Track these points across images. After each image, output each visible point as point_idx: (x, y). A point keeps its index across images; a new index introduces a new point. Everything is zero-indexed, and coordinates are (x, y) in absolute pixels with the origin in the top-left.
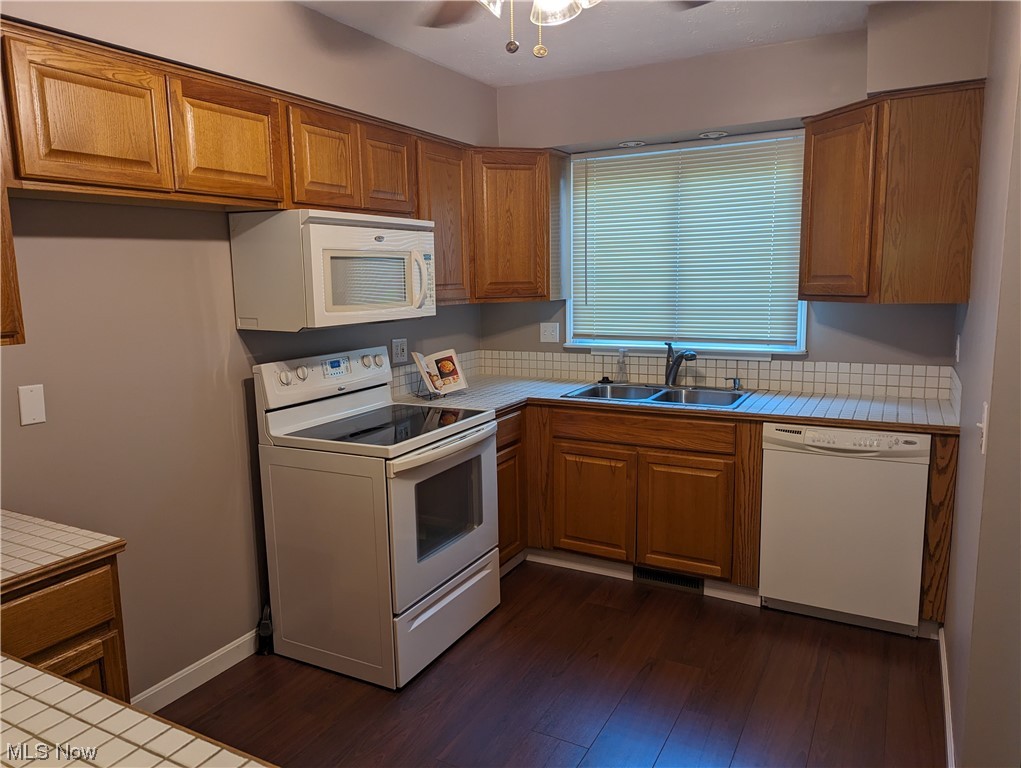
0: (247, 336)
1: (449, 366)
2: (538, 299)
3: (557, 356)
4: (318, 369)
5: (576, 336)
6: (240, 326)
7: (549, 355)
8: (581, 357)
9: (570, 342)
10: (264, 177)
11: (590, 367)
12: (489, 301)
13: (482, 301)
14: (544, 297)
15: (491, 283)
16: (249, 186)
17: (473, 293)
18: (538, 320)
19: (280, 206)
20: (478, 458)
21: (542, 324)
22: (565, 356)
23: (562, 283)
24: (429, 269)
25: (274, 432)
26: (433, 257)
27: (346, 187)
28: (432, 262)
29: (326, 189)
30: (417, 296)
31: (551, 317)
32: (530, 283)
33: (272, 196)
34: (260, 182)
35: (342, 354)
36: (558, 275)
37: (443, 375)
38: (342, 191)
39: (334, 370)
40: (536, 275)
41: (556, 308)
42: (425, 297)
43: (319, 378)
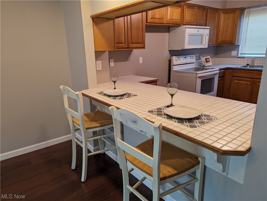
0: (170, 51)
1: (208, 60)
2: (232, 45)
3: (235, 59)
4: (182, 58)
5: (241, 54)
6: (169, 49)
7: (233, 59)
8: (242, 59)
9: (239, 56)
10: (179, 20)
11: (244, 62)
12: (219, 45)
13: (218, 45)
14: (234, 44)
15: (221, 41)
16: (176, 22)
17: (216, 43)
19: (181, 25)
20: (214, 78)
21: (232, 51)
22: (237, 59)
23: (239, 41)
24: (207, 38)
25: (174, 69)
26: (208, 35)
27: (193, 21)
28: (208, 36)
29: (189, 21)
30: (204, 43)
31: (235, 49)
32: (231, 41)
33: (179, 23)
34: (178, 21)
35: (187, 56)
36: (238, 39)
37: (207, 62)
38: (192, 21)
39: (185, 59)
40: (232, 39)
41: (236, 47)
42: (206, 44)
43: (182, 60)
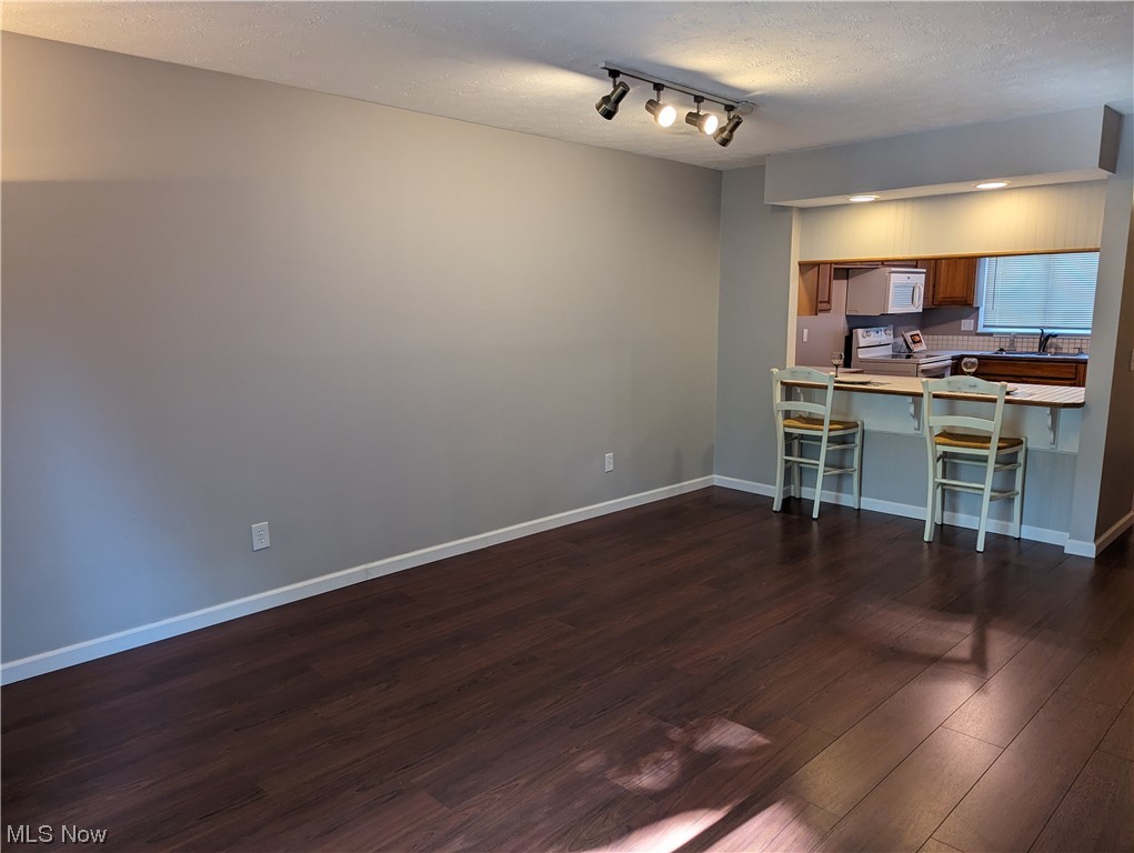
0: (849, 317)
1: (918, 338)
2: (966, 306)
3: (971, 338)
4: (873, 333)
5: (985, 326)
6: (847, 314)
7: (966, 338)
8: (987, 338)
9: (980, 330)
11: (992, 344)
12: (940, 306)
13: (936, 307)
14: (971, 305)
15: (939, 298)
17: (933, 302)
18: (961, 319)
21: (962, 321)
22: (976, 338)
24: (922, 291)
26: (924, 285)
28: (923, 287)
31: (969, 316)
32: (964, 297)
37: (914, 342)
39: (877, 334)
40: (967, 294)
41: (973, 311)
42: (919, 303)
